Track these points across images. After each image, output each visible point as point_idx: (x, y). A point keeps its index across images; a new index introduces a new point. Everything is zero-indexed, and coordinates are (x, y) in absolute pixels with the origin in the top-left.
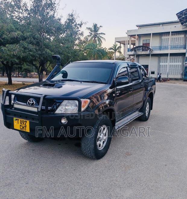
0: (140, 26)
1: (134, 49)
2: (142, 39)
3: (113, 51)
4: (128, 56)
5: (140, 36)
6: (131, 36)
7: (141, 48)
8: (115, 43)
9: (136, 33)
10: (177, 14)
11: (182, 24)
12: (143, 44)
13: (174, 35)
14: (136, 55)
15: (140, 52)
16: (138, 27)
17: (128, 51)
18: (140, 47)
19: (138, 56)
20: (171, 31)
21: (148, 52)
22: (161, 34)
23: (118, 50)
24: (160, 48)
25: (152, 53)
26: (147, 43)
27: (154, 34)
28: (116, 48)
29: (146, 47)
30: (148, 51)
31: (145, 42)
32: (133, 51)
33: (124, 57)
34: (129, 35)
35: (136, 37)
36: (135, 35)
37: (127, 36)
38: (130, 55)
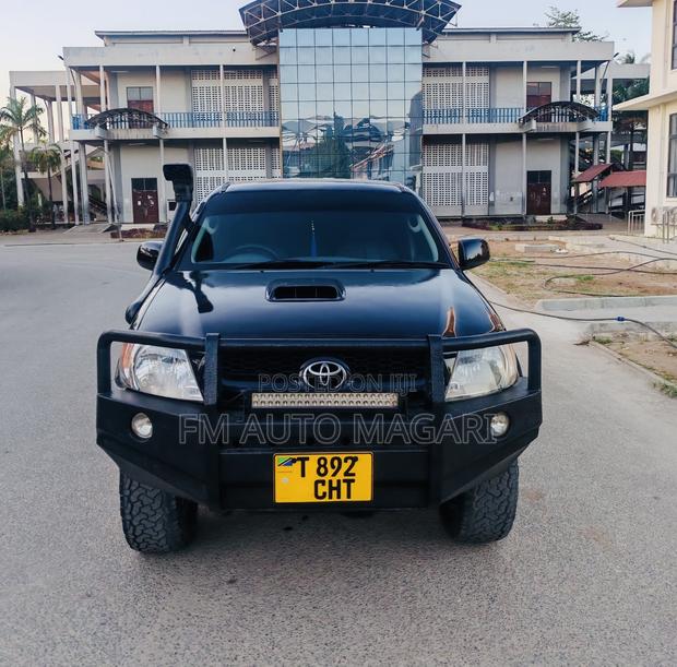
0: (112, 37)
1: (100, 121)
2: (123, 85)
3: (10, 124)
4: (77, 146)
5: (114, 72)
6: (81, 70)
7: (125, 117)
8: (12, 93)
9: (102, 63)
10: (241, 10)
11: (255, 43)
12: (129, 102)
13: (233, 77)
14: (109, 141)
15: (123, 132)
16: (102, 37)
17: (76, 126)
18: (120, 112)
19: (116, 145)
20: (221, 61)
21: (153, 133)
22: (187, 72)
23: (30, 122)
24: (193, 119)
25: (167, 137)
26: (144, 97)
27: (168, 71)
28: (23, 114)
29: (140, 112)
30: (155, 128)
31: (135, 96)
32: (97, 128)
33: (55, 148)
34: (71, 67)
35: (102, 75)
36: (97, 68)
37: (64, 69)
38: (83, 143)
